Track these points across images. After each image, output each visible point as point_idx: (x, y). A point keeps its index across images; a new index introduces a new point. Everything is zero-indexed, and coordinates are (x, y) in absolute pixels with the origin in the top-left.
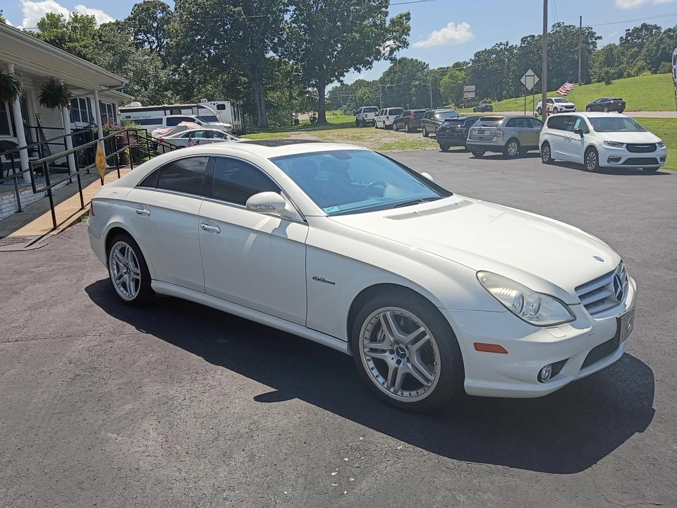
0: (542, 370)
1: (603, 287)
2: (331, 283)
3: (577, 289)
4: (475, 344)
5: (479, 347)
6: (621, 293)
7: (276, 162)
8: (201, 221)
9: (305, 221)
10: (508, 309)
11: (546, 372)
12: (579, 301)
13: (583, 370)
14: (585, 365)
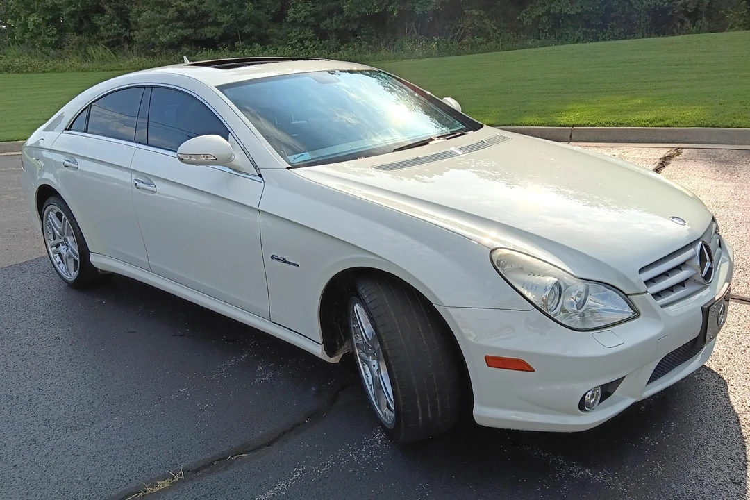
0: (585, 395)
1: (684, 263)
2: (294, 264)
3: (641, 270)
4: (487, 358)
5: (493, 362)
6: (710, 270)
7: (226, 91)
8: (134, 176)
9: (260, 176)
10: (536, 307)
11: (592, 396)
12: (644, 288)
13: (652, 384)
14: (655, 376)
